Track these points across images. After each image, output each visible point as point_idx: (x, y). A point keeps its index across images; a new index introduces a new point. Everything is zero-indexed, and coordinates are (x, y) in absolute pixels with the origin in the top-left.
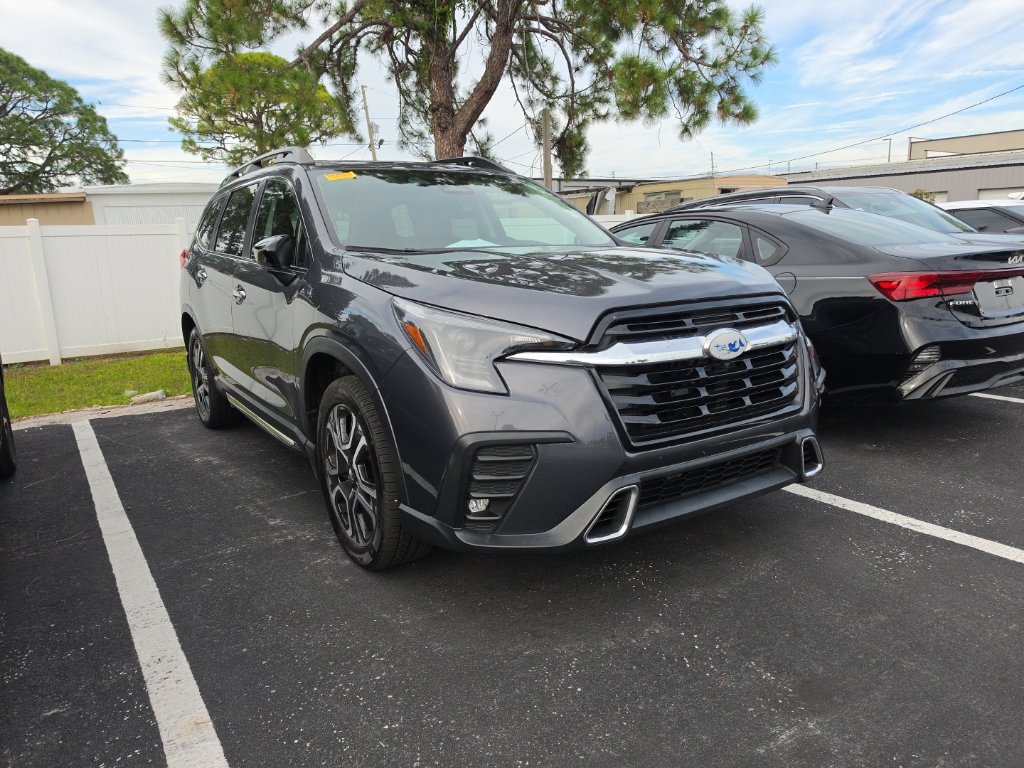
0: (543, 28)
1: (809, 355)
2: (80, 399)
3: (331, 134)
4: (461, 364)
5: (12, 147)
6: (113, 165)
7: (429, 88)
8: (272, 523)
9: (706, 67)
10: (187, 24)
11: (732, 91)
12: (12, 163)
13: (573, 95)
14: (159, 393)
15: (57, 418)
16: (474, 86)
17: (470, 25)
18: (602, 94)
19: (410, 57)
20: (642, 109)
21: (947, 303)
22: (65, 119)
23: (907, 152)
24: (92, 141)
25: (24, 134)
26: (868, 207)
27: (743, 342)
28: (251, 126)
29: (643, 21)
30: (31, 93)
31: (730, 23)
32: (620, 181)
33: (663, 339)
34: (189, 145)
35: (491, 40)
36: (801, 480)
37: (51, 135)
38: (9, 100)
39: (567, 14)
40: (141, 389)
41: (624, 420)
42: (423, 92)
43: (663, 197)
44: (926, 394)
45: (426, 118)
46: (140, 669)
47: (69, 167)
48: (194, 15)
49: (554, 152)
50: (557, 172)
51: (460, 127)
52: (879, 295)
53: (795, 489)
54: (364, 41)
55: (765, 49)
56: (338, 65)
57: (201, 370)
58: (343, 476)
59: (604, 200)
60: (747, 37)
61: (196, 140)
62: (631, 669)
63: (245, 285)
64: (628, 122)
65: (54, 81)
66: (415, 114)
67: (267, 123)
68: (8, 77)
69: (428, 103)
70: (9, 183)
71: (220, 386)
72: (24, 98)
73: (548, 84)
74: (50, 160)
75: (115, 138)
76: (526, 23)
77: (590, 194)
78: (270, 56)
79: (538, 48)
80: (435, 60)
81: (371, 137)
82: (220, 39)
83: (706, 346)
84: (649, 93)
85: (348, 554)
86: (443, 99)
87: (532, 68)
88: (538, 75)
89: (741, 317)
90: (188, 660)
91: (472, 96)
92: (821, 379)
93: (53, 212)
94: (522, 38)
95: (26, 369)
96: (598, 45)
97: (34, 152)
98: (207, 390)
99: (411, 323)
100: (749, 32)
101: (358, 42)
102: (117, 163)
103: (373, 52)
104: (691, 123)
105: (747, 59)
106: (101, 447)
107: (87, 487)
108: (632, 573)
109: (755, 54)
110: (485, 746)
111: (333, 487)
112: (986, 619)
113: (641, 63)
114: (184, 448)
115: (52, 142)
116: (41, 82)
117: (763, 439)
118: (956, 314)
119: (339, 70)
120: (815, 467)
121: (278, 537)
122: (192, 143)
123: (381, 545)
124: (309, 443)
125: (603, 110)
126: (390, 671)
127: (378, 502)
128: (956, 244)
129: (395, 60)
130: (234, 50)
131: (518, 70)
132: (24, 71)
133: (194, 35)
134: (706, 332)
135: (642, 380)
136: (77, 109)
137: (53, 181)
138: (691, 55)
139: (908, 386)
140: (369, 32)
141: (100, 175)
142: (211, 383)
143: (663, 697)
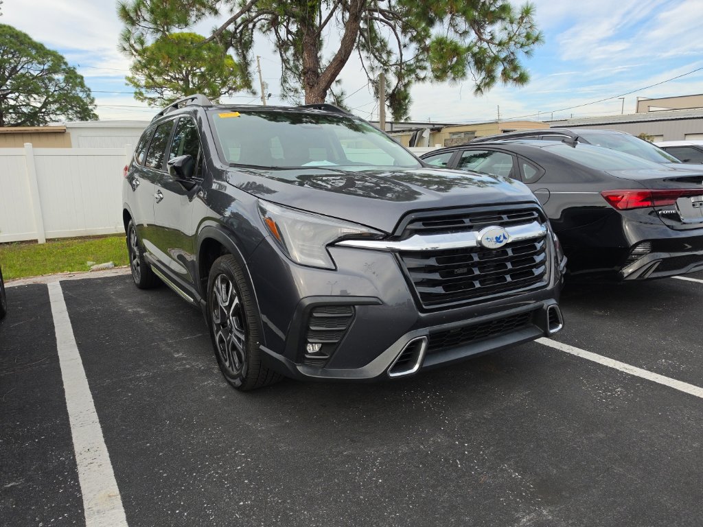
0: (381, 17)
1: (555, 246)
2: (56, 267)
3: (235, 90)
4: (305, 248)
5: (19, 95)
6: (87, 108)
7: (302, 57)
8: (176, 356)
9: (494, 46)
10: (136, 12)
11: (512, 62)
12: (20, 106)
13: (401, 63)
14: (110, 264)
15: (39, 280)
16: (333, 57)
17: (331, 15)
18: (422, 63)
19: (290, 37)
20: (449, 74)
21: (657, 212)
22: (56, 77)
23: (635, 108)
24: (74, 92)
25: (28, 86)
26: (604, 144)
27: (506, 236)
28: (181, 83)
29: (451, 13)
30: (33, 58)
31: (512, 15)
32: (433, 124)
33: (448, 233)
34: (139, 96)
35: (346, 25)
36: (547, 335)
37: (46, 87)
38: (19, 63)
39: (398, 8)
40: (98, 261)
41: (418, 290)
42: (298, 60)
43: (463, 135)
44: (640, 276)
45: (299, 78)
46: (74, 456)
47: (58, 109)
48: (142, 6)
49: (388, 103)
50: (389, 117)
51: (323, 85)
52: (609, 206)
53: (543, 341)
54: (258, 25)
55: (535, 33)
56: (240, 42)
57: (135, 249)
58: (224, 324)
59: (421, 137)
60: (523, 25)
61: (144, 92)
62: (419, 467)
63: (163, 190)
64: (439, 83)
65: (49, 51)
66: (292, 76)
67: (192, 82)
68: (18, 48)
69: (301, 68)
70: (17, 119)
71: (146, 260)
72: (27, 62)
73: (384, 56)
74: (45, 104)
75: (89, 90)
76: (369, 13)
77: (412, 133)
78: (195, 36)
79: (378, 31)
80: (306, 38)
81: (263, 92)
82: (159, 22)
83: (479, 239)
84: (453, 63)
85: (226, 379)
86: (312, 65)
87: (373, 45)
88: (377, 50)
89: (505, 218)
90: (109, 451)
91: (331, 64)
92: (563, 264)
93: (44, 139)
94: (367, 24)
95: (22, 246)
96: (419, 29)
97: (35, 99)
98: (139, 262)
99: (270, 219)
100: (524, 22)
101: (254, 26)
102: (90, 107)
103: (264, 32)
104: (483, 84)
105: (522, 40)
106: (65, 300)
107: (53, 327)
108: (424, 398)
109: (528, 37)
110: (310, 519)
111: (217, 332)
112: (677, 439)
113: (448, 42)
114: (122, 302)
115: (47, 92)
116: (41, 51)
117: (519, 306)
118: (663, 220)
119: (241, 44)
120: (557, 326)
121: (180, 365)
122: (141, 94)
123: (247, 374)
124: (202, 301)
125: (422, 74)
126: (247, 463)
127: (246, 343)
128: (664, 170)
129: (279, 38)
130: (168, 30)
131: (364, 46)
132: (29, 44)
133: (141, 19)
134: (479, 228)
135: (432, 262)
136: (64, 70)
137: (47, 118)
138: (484, 37)
139: (628, 270)
140: (261, 19)
141: (79, 115)
142: (142, 257)
143: (440, 488)
